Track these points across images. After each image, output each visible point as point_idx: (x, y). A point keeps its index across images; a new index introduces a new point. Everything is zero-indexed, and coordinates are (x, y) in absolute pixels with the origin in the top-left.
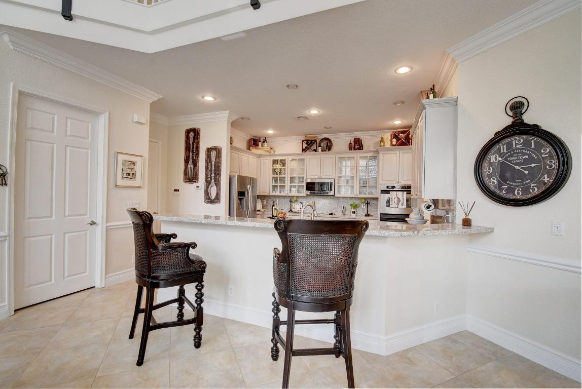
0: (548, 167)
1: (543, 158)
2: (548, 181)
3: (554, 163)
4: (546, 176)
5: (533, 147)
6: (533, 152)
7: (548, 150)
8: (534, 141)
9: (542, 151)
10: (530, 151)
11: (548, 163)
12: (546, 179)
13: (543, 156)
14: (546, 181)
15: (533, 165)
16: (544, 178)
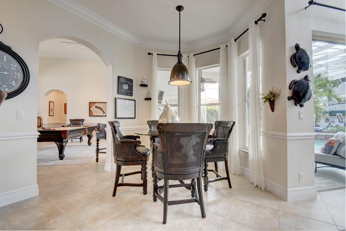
0: (15, 76)
1: (12, 70)
2: (15, 85)
3: (20, 75)
4: (14, 82)
5: (5, 60)
6: (5, 64)
7: (15, 66)
8: (6, 57)
9: (12, 65)
10: (2, 62)
11: (15, 74)
12: (14, 83)
13: (12, 69)
14: (14, 85)
15: (5, 73)
16: (13, 83)
